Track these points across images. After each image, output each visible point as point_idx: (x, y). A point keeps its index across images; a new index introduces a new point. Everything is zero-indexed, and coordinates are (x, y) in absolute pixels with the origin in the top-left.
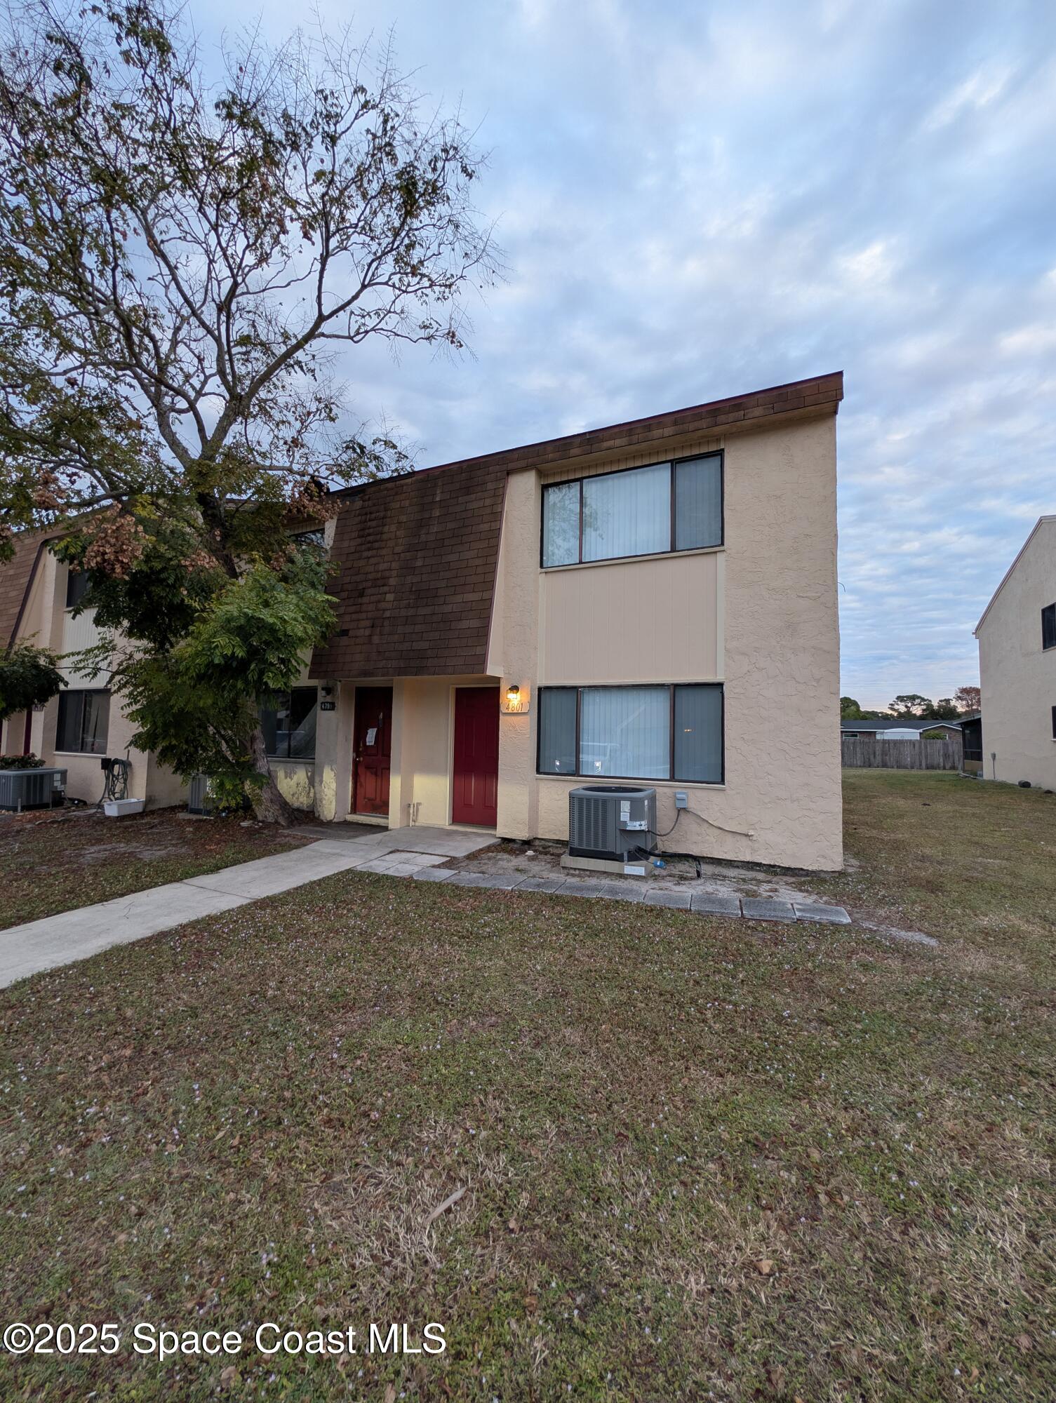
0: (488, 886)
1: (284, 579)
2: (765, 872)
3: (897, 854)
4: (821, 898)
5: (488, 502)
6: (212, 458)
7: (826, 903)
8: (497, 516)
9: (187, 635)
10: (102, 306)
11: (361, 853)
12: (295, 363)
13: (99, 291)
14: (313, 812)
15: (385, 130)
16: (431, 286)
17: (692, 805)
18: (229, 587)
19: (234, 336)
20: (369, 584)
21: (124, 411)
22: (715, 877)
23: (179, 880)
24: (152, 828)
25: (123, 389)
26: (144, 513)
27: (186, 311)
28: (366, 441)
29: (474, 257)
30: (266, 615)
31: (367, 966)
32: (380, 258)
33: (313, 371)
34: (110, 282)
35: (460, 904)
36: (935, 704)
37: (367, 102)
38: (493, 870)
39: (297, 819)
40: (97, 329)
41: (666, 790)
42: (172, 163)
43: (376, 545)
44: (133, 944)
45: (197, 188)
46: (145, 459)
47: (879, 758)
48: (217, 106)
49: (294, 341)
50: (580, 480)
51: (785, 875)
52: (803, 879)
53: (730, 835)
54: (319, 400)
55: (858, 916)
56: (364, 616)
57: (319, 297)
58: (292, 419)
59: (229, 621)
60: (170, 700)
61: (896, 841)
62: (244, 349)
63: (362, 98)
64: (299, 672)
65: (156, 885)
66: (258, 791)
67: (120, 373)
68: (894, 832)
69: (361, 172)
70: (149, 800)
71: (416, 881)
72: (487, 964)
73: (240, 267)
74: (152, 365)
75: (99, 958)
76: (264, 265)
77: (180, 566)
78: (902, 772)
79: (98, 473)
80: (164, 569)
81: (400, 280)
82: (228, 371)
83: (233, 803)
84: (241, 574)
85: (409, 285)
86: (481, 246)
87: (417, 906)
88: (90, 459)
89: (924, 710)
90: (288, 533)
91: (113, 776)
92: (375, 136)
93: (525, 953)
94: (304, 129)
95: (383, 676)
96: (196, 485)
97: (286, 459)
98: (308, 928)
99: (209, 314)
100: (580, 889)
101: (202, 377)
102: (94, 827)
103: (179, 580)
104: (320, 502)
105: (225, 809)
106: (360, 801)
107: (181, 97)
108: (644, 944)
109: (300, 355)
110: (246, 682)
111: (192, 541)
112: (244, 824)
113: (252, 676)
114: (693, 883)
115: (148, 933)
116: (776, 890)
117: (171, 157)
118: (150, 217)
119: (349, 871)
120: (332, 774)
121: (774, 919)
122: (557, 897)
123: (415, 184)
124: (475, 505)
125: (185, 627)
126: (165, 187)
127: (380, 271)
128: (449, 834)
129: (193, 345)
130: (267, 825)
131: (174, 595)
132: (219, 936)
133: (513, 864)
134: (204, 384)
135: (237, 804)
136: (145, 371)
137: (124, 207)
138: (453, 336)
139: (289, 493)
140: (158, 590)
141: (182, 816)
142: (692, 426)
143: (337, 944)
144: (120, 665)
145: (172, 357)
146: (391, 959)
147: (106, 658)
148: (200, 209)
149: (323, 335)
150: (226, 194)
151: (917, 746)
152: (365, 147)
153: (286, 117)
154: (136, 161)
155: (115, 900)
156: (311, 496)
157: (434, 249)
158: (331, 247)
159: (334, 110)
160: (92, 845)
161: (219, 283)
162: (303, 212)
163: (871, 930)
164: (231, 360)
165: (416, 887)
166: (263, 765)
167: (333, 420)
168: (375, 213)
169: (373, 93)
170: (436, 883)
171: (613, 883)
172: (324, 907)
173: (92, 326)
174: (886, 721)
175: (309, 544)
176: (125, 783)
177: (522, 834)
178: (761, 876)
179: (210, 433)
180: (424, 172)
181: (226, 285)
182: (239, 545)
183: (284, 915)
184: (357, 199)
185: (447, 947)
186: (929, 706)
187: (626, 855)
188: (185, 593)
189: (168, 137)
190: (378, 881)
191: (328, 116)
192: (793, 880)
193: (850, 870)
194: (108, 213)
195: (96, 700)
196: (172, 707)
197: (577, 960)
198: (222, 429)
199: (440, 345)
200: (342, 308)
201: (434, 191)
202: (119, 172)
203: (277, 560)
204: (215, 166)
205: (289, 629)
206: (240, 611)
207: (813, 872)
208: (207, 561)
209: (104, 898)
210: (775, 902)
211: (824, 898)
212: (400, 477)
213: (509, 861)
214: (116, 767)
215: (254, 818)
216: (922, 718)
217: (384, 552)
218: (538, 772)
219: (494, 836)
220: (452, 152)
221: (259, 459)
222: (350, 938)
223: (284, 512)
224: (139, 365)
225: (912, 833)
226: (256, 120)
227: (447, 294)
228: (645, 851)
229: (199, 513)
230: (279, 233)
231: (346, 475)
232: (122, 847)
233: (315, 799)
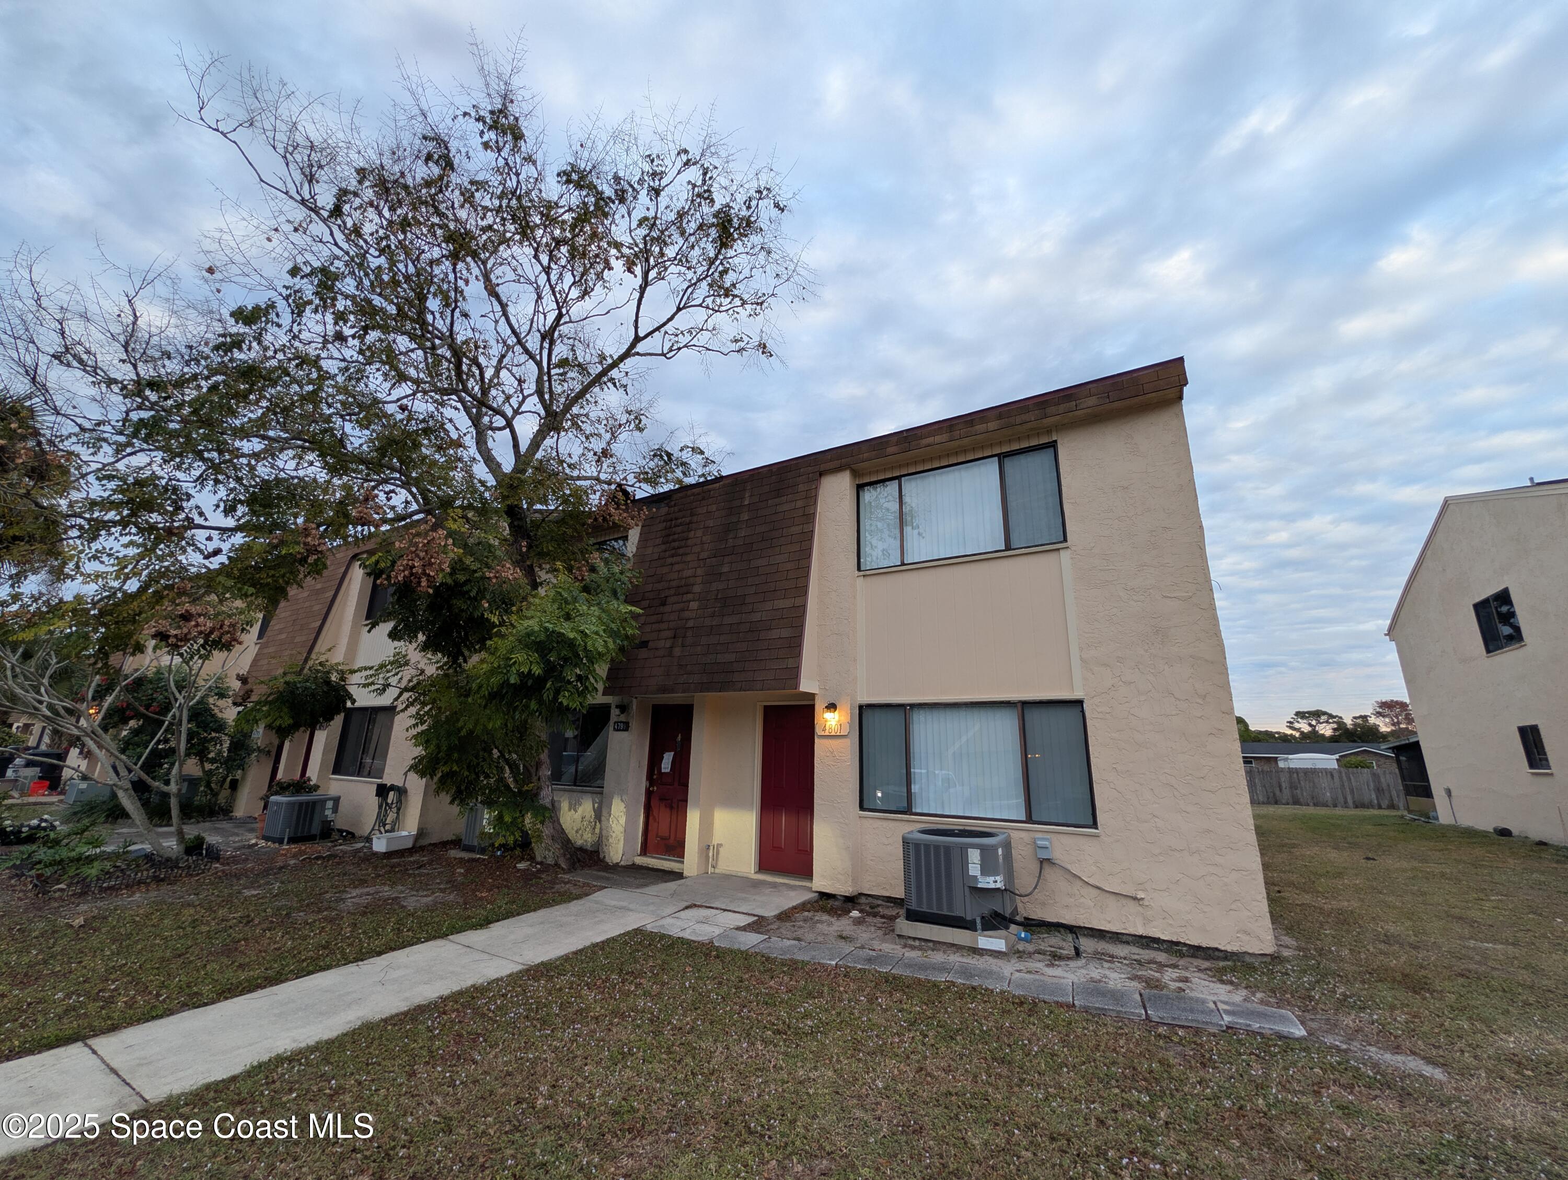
0: (806, 958)
1: (586, 589)
2: (1166, 951)
3: (1348, 931)
4: (1254, 994)
5: (799, 504)
6: (524, 471)
7: (1262, 1002)
8: (809, 518)
9: (483, 647)
10: (437, 342)
11: (651, 908)
12: (609, 380)
13: (437, 329)
14: (597, 852)
15: (704, 181)
16: (742, 305)
17: (1057, 854)
18: (531, 600)
19: (554, 360)
20: (672, 592)
21: (447, 432)
22: (1099, 957)
23: (444, 936)
24: (419, 868)
25: (448, 412)
26: (454, 526)
27: (512, 341)
28: (673, 448)
29: (785, 277)
30: (566, 629)
31: (658, 1068)
32: (695, 284)
33: (625, 386)
34: (448, 321)
35: (772, 983)
36: (1348, 721)
37: (689, 160)
38: (810, 937)
39: (579, 861)
40: (430, 361)
41: (1023, 835)
42: (514, 222)
43: (681, 551)
44: (385, 1021)
45: (534, 239)
46: (458, 475)
47: (1287, 793)
48: (559, 175)
49: (610, 361)
50: (898, 478)
51: (1193, 956)
52: (1221, 964)
53: (1113, 897)
54: (629, 413)
55: (1314, 1025)
56: (663, 626)
57: (636, 321)
58: (602, 431)
59: (528, 635)
60: (458, 720)
61: (1341, 912)
62: (562, 370)
63: (684, 157)
64: (596, 689)
65: (419, 941)
66: (539, 826)
67: (445, 398)
68: (1335, 898)
69: (681, 215)
70: (421, 833)
71: (717, 949)
72: (811, 1075)
73: (565, 301)
74: (477, 388)
75: (346, 1039)
76: (587, 297)
77: (483, 578)
78: (1322, 811)
79: (414, 490)
80: (467, 581)
81: (713, 301)
82: (546, 390)
83: (511, 840)
84: (541, 584)
85: (721, 305)
86: (792, 267)
87: (720, 983)
88: (408, 476)
89: (1334, 729)
90: (592, 541)
91: (387, 804)
92: (694, 186)
93: (859, 1060)
94: (631, 186)
95: (684, 692)
96: (505, 498)
97: (593, 469)
98: (588, 1009)
99: (533, 343)
100: (923, 967)
101: (521, 398)
102: (359, 865)
103: (481, 593)
104: (626, 511)
105: (501, 846)
106: (652, 840)
107: (528, 171)
108: (1018, 1056)
109: (614, 373)
110: (541, 702)
111: (498, 553)
112: (521, 866)
113: (547, 695)
114: (1072, 964)
115: (403, 1007)
116: (1186, 980)
117: (514, 219)
118: (489, 266)
119: (638, 931)
120: (622, 806)
121: (1194, 1025)
122: (894, 978)
123: (730, 221)
124: (786, 507)
125: (482, 641)
126: (505, 241)
127: (695, 296)
128: (756, 884)
129: (515, 370)
130: (545, 868)
131: (475, 608)
132: (483, 1015)
133: (835, 928)
134: (521, 404)
135: (516, 841)
136: (470, 395)
137: (469, 259)
138: (765, 347)
139: (596, 502)
140: (459, 603)
141: (454, 853)
142: (1018, 419)
143: (624, 1033)
144: (410, 681)
145: (496, 381)
146: (689, 1060)
147: (397, 674)
148: (536, 257)
149: (638, 354)
150: (559, 242)
151: (1336, 775)
152: (684, 196)
153: (617, 179)
154: (484, 223)
155: (372, 960)
156: (618, 504)
157: (746, 273)
158: (650, 278)
159: (658, 169)
160: (355, 887)
161: (544, 314)
162: (626, 251)
163: (1338, 1049)
164: (550, 380)
165: (717, 957)
166: (546, 795)
167: (641, 430)
168: (693, 247)
169: (695, 153)
170: (742, 952)
171: (964, 960)
172: (608, 979)
173: (426, 359)
174: (1286, 743)
175: (611, 553)
176: (398, 813)
177: (844, 888)
178: (1162, 957)
179: (523, 448)
180: (738, 209)
181: (551, 317)
182: (541, 555)
183: (560, 989)
184: (676, 237)
185: (759, 1046)
186: (1341, 725)
187: (978, 921)
188: (486, 605)
189: (514, 202)
190: (672, 946)
191: (654, 174)
192: (1206, 964)
193: (1286, 953)
194: (455, 265)
195: (381, 717)
196: (460, 730)
197: (928, 1074)
198: (536, 443)
199: (750, 356)
200: (658, 329)
201: (748, 224)
202: (468, 233)
203: (579, 569)
204: (549, 220)
205: (590, 643)
206: (541, 626)
207: (1233, 954)
208: (511, 572)
209: (360, 957)
210: (1191, 999)
211: (1259, 995)
212: (707, 482)
213: (830, 924)
214: (391, 794)
215: (532, 859)
216: (1333, 739)
217: (689, 558)
218: (862, 808)
219: (810, 889)
220: (765, 193)
221: (568, 471)
222: (639, 1026)
223: (590, 521)
224: (465, 389)
225: (1362, 900)
226: (591, 183)
227: (758, 311)
228: (1004, 918)
229: (506, 524)
230: (603, 271)
231: (652, 480)
232: (386, 891)
233: (600, 836)
